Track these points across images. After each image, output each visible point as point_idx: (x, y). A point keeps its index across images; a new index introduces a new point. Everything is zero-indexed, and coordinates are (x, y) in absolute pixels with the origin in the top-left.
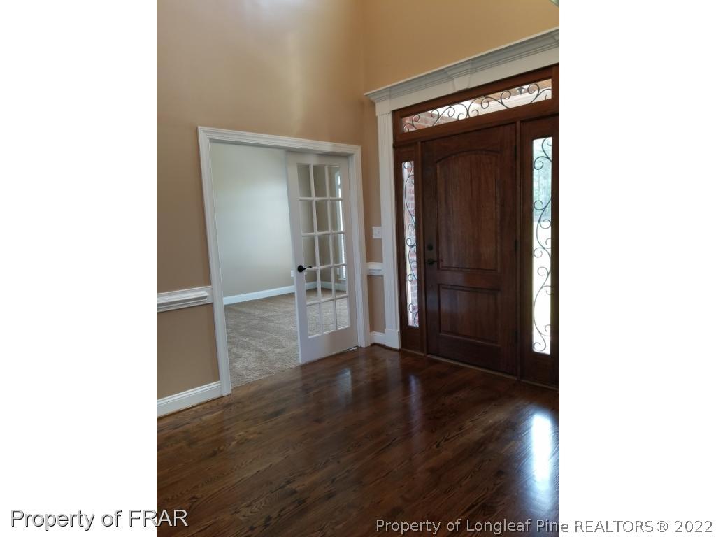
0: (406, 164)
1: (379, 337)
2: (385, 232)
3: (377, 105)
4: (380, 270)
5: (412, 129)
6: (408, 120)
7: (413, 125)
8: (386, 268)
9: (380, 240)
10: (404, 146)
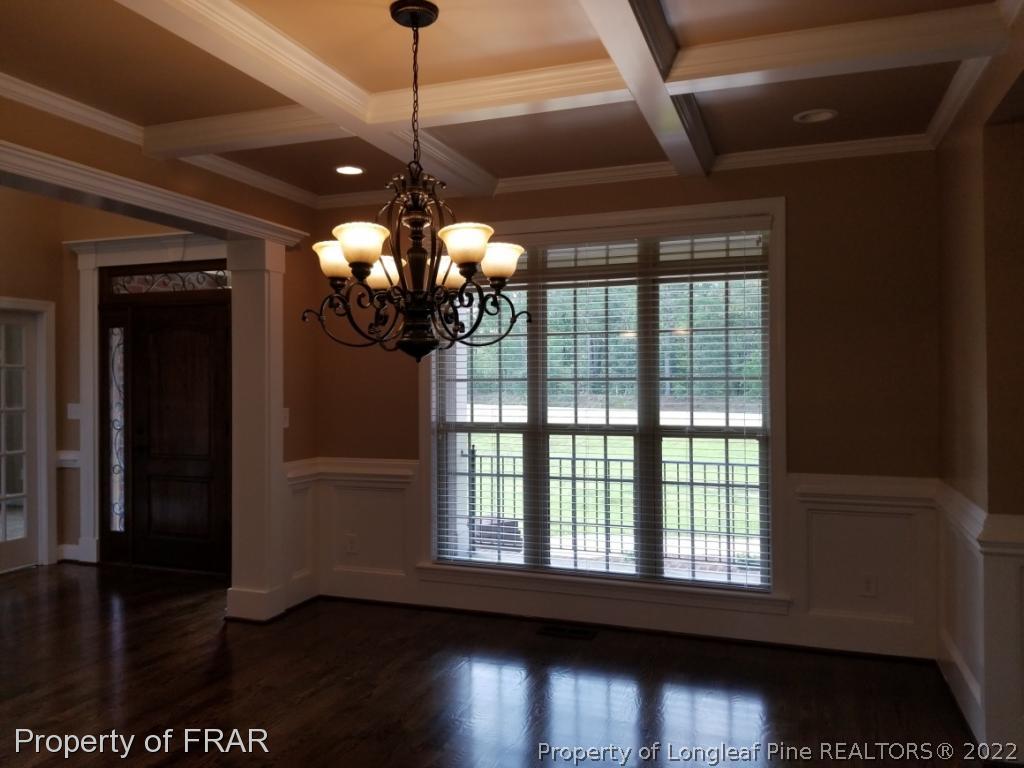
0: (116, 331)
1: (70, 552)
2: (84, 412)
3: (80, 257)
4: (75, 461)
5: (123, 292)
6: (120, 280)
7: (124, 287)
8: (83, 459)
9: (78, 421)
10: (112, 310)
